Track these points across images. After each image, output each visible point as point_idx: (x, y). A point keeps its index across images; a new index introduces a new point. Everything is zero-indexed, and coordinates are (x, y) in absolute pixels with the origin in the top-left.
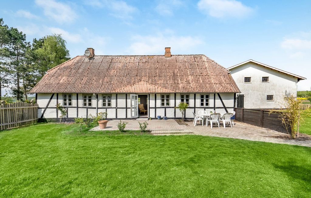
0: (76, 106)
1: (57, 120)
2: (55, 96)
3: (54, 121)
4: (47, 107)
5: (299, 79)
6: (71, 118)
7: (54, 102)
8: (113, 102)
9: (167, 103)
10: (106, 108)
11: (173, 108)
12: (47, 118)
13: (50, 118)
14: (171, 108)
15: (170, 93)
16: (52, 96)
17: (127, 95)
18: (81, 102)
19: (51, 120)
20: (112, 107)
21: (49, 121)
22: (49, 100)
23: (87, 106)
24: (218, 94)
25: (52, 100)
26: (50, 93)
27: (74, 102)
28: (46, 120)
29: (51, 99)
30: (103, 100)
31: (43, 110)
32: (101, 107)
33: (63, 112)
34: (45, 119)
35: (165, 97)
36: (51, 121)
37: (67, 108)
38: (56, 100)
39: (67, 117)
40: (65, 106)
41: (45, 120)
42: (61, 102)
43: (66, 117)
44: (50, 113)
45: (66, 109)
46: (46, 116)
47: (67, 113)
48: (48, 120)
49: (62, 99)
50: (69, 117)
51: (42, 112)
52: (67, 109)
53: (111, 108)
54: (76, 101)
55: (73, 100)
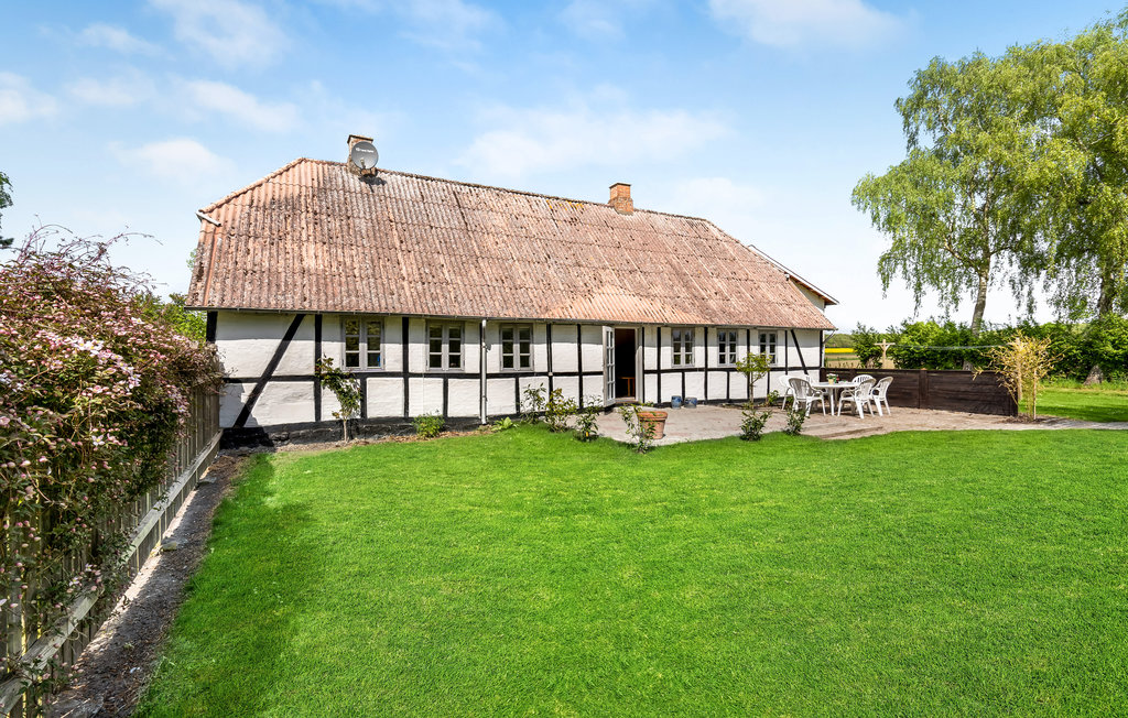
0: (399, 368)
1: (316, 432)
2: (308, 327)
3: (304, 439)
4: (268, 376)
5: (827, 302)
6: (379, 420)
7: (300, 355)
8: (538, 351)
9: (687, 356)
10: (516, 376)
11: (700, 370)
12: (267, 427)
13: (283, 425)
14: (695, 370)
15: (693, 327)
16: (293, 324)
17: (583, 327)
18: (419, 353)
19: (292, 433)
20: (536, 370)
21: (279, 439)
22: (278, 342)
23: (445, 367)
24: (792, 331)
25: (294, 345)
26: (285, 313)
27: (391, 353)
28: (267, 435)
29: (288, 337)
30: (504, 344)
31: (248, 388)
32: (498, 372)
33: (345, 396)
34: (260, 429)
35: (683, 337)
36: (287, 439)
37: (364, 376)
38: (312, 343)
39: (363, 414)
40: (355, 370)
41: (258, 437)
42: (334, 351)
43: (358, 417)
44: (286, 399)
45: (359, 381)
46: (262, 416)
47: (364, 401)
48: (273, 435)
49: (339, 337)
50: (372, 413)
51: (244, 399)
52: (364, 385)
53: (532, 374)
54: (399, 347)
55: (387, 345)
